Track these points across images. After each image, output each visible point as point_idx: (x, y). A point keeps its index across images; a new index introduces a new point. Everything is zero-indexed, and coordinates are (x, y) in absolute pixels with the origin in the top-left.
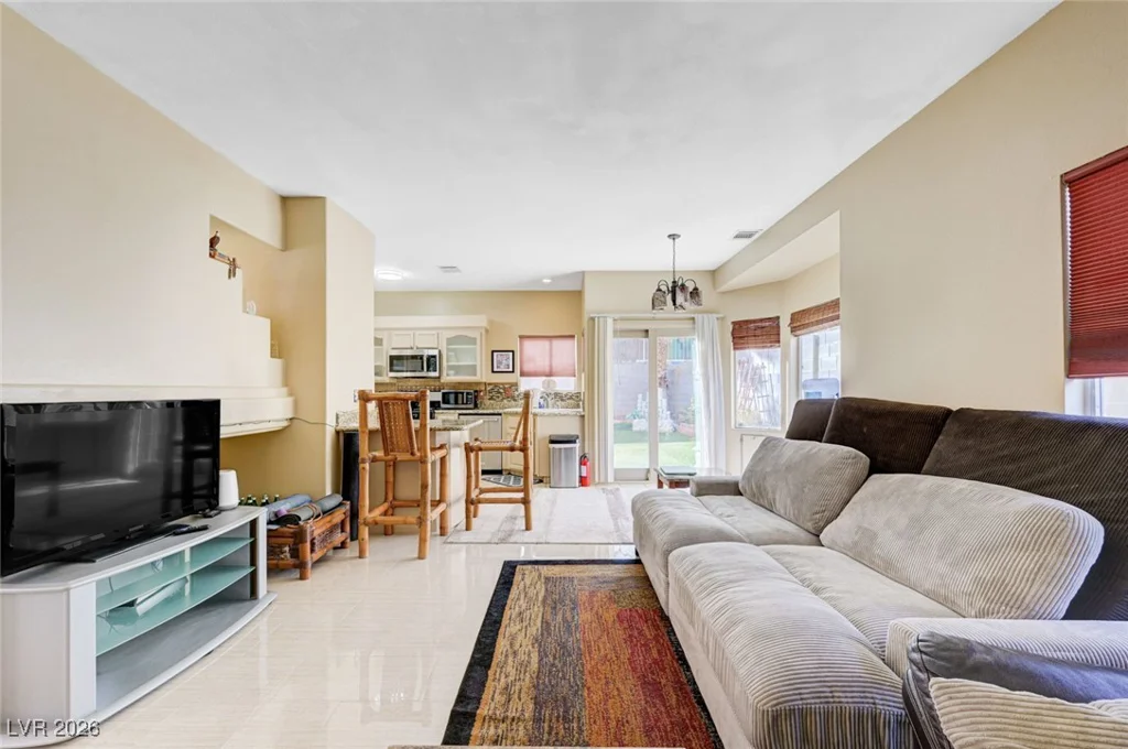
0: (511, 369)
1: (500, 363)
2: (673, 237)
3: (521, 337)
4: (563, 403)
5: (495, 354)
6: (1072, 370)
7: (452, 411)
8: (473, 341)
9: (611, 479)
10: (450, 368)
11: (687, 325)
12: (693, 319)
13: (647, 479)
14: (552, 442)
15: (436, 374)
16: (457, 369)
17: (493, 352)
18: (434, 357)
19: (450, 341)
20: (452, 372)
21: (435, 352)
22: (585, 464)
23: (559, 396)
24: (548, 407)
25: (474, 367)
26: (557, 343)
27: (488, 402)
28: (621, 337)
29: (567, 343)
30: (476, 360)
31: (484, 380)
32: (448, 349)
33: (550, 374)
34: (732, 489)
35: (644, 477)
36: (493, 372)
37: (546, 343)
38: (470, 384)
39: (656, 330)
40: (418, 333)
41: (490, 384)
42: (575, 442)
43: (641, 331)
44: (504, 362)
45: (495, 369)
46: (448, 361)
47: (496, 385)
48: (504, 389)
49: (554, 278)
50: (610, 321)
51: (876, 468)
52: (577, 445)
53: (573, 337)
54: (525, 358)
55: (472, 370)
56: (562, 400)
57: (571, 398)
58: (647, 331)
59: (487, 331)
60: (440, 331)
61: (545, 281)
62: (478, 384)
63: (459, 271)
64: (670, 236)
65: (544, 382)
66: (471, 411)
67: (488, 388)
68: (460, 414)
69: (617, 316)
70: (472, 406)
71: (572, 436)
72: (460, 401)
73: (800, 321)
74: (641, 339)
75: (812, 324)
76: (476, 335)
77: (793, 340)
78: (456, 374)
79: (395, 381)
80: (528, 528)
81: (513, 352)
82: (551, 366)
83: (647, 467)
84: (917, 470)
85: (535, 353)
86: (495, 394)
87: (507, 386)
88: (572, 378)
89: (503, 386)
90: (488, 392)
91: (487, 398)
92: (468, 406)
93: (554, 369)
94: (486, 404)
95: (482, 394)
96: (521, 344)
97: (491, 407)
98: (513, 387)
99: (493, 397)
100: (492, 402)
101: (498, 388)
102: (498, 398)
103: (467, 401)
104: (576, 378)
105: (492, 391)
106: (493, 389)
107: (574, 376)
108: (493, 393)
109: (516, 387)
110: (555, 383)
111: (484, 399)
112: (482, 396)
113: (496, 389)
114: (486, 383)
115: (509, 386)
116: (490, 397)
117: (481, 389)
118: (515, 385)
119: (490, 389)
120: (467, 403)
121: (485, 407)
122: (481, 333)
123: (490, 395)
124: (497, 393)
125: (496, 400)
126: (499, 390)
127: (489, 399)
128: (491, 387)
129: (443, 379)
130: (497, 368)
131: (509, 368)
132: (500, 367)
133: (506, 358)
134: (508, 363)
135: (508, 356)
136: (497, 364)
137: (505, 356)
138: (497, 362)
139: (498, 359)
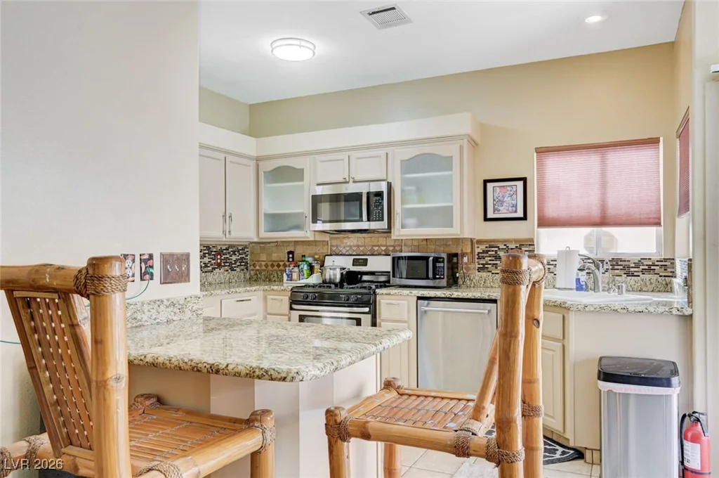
0: (520, 214)
1: (498, 202)
3: (541, 151)
4: (631, 280)
5: (490, 186)
8: (445, 163)
10: (409, 213)
14: (607, 377)
15: (383, 225)
16: (423, 217)
17: (486, 182)
18: (379, 194)
19: (410, 165)
20: (411, 221)
21: (383, 187)
22: (695, 439)
23: (623, 267)
24: (595, 289)
25: (449, 210)
26: (618, 159)
27: (477, 276)
29: (644, 155)
30: (452, 198)
31: (467, 235)
32: (406, 182)
33: (603, 222)
37: (593, 160)
38: (444, 242)
40: (355, 154)
41: (480, 242)
42: (667, 383)
44: (507, 200)
45: (490, 215)
46: (403, 202)
47: (492, 244)
48: (507, 249)
52: (674, 392)
53: (654, 142)
54: (548, 191)
55: (446, 215)
56: (629, 274)
57: (649, 269)
59: (474, 144)
60: (389, 150)
62: (457, 241)
63: (403, 20)
65: (588, 239)
66: (439, 293)
67: (477, 251)
68: (419, 298)
70: (444, 282)
71: (660, 365)
72: (431, 275)
76: (452, 151)
78: (421, 224)
79: (326, 238)
81: (524, 180)
82: (603, 207)
86: (490, 260)
87: (512, 246)
88: (653, 229)
89: (505, 245)
90: (477, 257)
91: (474, 269)
92: (437, 283)
93: (611, 212)
94: (474, 280)
95: (465, 259)
96: (541, 165)
97: (482, 286)
98: (524, 249)
99: (486, 266)
100: (484, 274)
101: (497, 249)
102: (496, 268)
103: (434, 274)
104: (661, 229)
105: (485, 255)
106: (487, 252)
107: (658, 224)
108: (486, 258)
109: (531, 248)
110: (612, 239)
111: (468, 269)
112: (466, 264)
113: (493, 251)
114: (472, 240)
115: (518, 245)
116: (481, 266)
117: (464, 251)
118: (530, 243)
119: (481, 251)
120: (434, 278)
121: (472, 286)
122: (461, 148)
123: (481, 262)
124: (493, 258)
125: (493, 272)
126: (498, 253)
127: (479, 270)
128: (483, 247)
129: (397, 233)
130: (494, 211)
131: (516, 212)
132: (499, 211)
133: (512, 193)
134: (514, 202)
135: (515, 190)
136: (494, 205)
137: (509, 189)
138: (494, 200)
139: (496, 195)
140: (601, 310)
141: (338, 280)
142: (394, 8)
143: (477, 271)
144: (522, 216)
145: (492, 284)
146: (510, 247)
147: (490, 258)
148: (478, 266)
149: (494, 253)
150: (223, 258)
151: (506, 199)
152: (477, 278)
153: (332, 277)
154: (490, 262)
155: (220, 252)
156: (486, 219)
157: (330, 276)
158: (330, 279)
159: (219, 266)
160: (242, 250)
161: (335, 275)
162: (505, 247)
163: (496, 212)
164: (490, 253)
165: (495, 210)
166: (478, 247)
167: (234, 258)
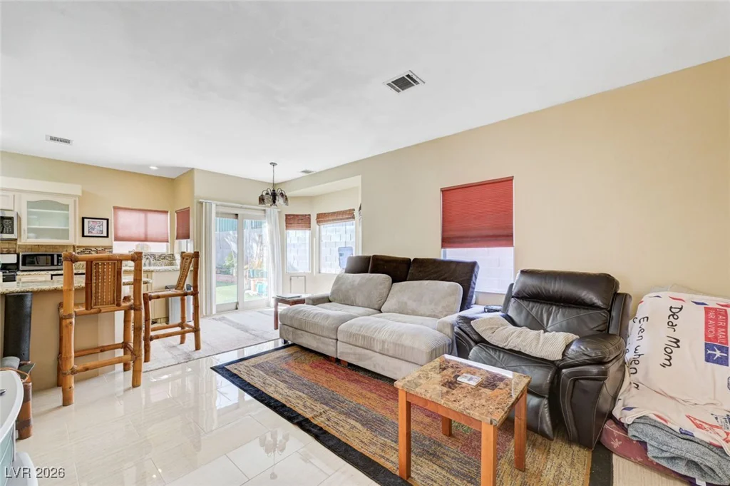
1: (91, 229)
2: (273, 164)
3: (115, 208)
5: (86, 220)
6: (443, 246)
7: (45, 272)
8: (64, 207)
9: (214, 312)
10: (30, 230)
11: (261, 213)
12: (264, 210)
13: (237, 309)
15: (13, 236)
16: (39, 233)
17: (84, 218)
18: (11, 218)
19: (31, 204)
20: (31, 235)
21: (13, 214)
23: (154, 257)
26: (151, 216)
28: (222, 217)
29: (162, 216)
30: (67, 224)
32: (29, 213)
33: (146, 240)
34: (326, 300)
35: (234, 307)
36: (83, 236)
37: (142, 215)
39: (243, 215)
41: (79, 247)
43: (233, 214)
44: (96, 228)
45: (86, 234)
46: (27, 224)
47: (87, 248)
48: (97, 251)
49: (160, 168)
50: (214, 206)
51: (394, 281)
53: (166, 212)
54: (119, 226)
55: (65, 233)
57: (164, 258)
58: (237, 215)
59: (81, 199)
60: (16, 194)
61: (152, 167)
64: (271, 163)
67: (77, 251)
68: (52, 275)
69: (219, 203)
72: (56, 263)
73: (322, 218)
74: (231, 219)
75: (330, 220)
76: (69, 202)
77: (318, 227)
78: (39, 236)
80: (198, 347)
81: (108, 220)
82: (146, 235)
83: (236, 301)
84: (405, 280)
85: (129, 222)
87: (99, 249)
88: (165, 244)
89: (95, 249)
92: (59, 267)
93: (149, 237)
96: (115, 215)
98: (106, 250)
101: (90, 250)
103: (58, 263)
104: (169, 244)
107: (168, 242)
109: (110, 250)
110: (148, 246)
113: (87, 251)
114: (74, 246)
115: (103, 249)
118: (110, 248)
120: (58, 265)
122: (75, 201)
128: (81, 250)
129: (23, 241)
131: (102, 233)
132: (92, 232)
133: (100, 225)
134: (102, 229)
135: (101, 223)
136: (88, 230)
137: (98, 223)
138: (88, 227)
139: (90, 225)
140: (165, 271)
142: (67, 142)
144: (106, 235)
163: (90, 233)
166: (78, 249)
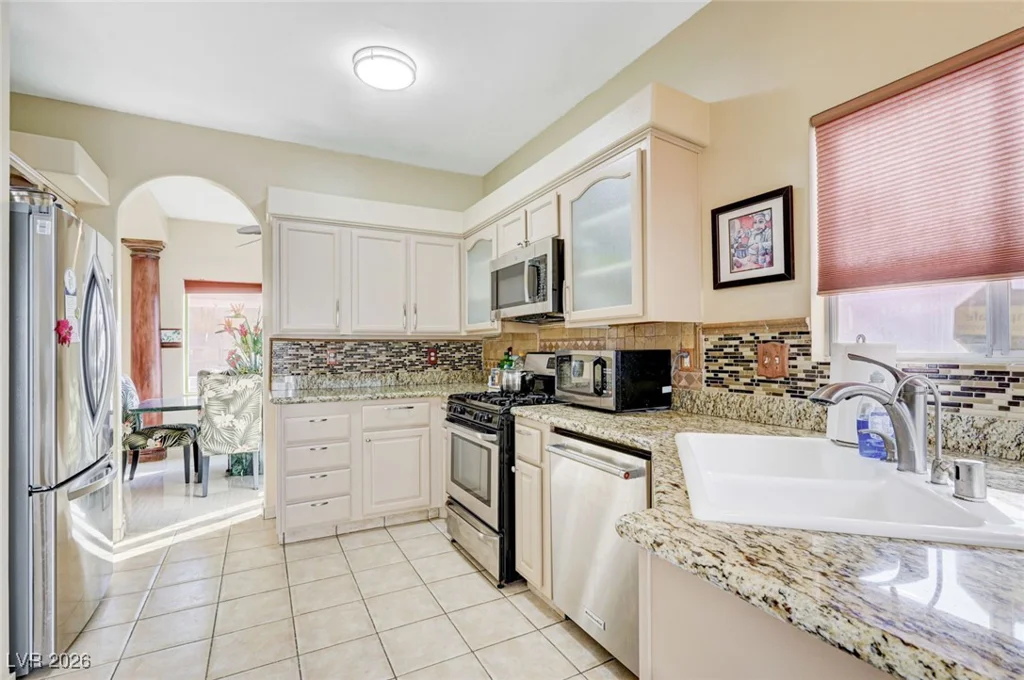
0: (779, 267)
5: (723, 219)
15: (545, 308)
18: (543, 261)
21: (548, 248)
27: (704, 393)
31: (688, 317)
36: (717, 283)
41: (708, 329)
45: (725, 277)
47: (728, 332)
48: (756, 343)
60: (561, 189)
62: (673, 327)
67: (705, 346)
79: (532, 329)
81: (786, 193)
86: (726, 365)
87: (765, 335)
89: (752, 334)
90: (705, 357)
91: (700, 380)
94: (698, 402)
95: (687, 362)
97: (709, 412)
98: (788, 341)
99: (720, 375)
100: (714, 391)
101: (737, 342)
102: (737, 380)
105: (717, 354)
106: (720, 348)
108: (720, 361)
109: (803, 340)
111: (690, 379)
112: (688, 370)
113: (731, 346)
114: (695, 326)
115: (777, 335)
116: (712, 375)
117: (685, 347)
118: (799, 330)
119: (712, 347)
121: (695, 411)
123: (711, 368)
124: (732, 361)
125: (732, 387)
126: (741, 350)
127: (710, 382)
128: (714, 339)
130: (732, 268)
131: (771, 263)
132: (741, 265)
133: (762, 226)
134: (767, 245)
135: (768, 218)
136: (732, 256)
137: (757, 218)
138: (731, 247)
139: (735, 235)
141: (517, 388)
143: (704, 384)
144: (783, 270)
145: (726, 410)
146: (761, 339)
147: (726, 361)
148: (705, 375)
149: (732, 350)
150: (439, 355)
151: (751, 241)
152: (702, 397)
153: (511, 383)
154: (726, 368)
155: (437, 349)
156: (718, 285)
157: (508, 381)
158: (508, 386)
159: (434, 364)
160: (472, 345)
161: (514, 381)
162: (752, 338)
163: (736, 269)
164: (726, 350)
165: (733, 265)
166: (706, 340)
167: (458, 355)
